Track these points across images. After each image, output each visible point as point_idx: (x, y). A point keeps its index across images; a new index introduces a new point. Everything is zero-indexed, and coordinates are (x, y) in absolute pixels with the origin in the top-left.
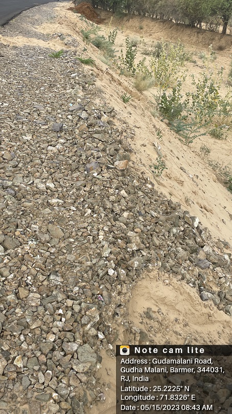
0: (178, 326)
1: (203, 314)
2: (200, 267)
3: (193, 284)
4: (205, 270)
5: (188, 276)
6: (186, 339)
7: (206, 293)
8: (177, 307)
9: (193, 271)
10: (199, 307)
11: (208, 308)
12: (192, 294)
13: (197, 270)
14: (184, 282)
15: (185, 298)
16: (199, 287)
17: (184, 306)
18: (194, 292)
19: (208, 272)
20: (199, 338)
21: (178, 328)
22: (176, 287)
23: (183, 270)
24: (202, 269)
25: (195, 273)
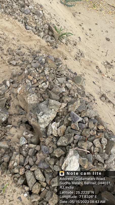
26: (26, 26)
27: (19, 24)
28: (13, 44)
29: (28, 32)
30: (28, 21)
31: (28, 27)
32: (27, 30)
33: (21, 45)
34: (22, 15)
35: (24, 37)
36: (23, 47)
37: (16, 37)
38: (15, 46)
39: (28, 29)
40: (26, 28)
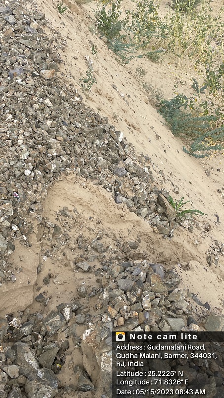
0: (92, 223)
1: (116, 215)
2: (118, 175)
3: (110, 189)
4: (122, 178)
5: (105, 182)
6: (98, 234)
7: (121, 198)
8: (92, 207)
9: (111, 178)
10: (112, 209)
11: (121, 210)
12: (107, 197)
13: (114, 177)
14: (101, 187)
15: (100, 200)
16: (115, 192)
17: (99, 207)
18: (109, 196)
19: (125, 179)
20: (110, 234)
21: (91, 225)
22: (92, 191)
23: (102, 177)
24: (120, 176)
25: (112, 179)
26: (116, 195)
27: (103, 194)
28: (89, 229)
29: (119, 208)
30: (120, 188)
31: (120, 198)
32: (118, 204)
33: (103, 230)
34: (113, 177)
35: (110, 216)
36: (106, 235)
37: (95, 217)
38: (92, 232)
39: (120, 203)
40: (116, 200)
